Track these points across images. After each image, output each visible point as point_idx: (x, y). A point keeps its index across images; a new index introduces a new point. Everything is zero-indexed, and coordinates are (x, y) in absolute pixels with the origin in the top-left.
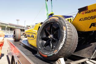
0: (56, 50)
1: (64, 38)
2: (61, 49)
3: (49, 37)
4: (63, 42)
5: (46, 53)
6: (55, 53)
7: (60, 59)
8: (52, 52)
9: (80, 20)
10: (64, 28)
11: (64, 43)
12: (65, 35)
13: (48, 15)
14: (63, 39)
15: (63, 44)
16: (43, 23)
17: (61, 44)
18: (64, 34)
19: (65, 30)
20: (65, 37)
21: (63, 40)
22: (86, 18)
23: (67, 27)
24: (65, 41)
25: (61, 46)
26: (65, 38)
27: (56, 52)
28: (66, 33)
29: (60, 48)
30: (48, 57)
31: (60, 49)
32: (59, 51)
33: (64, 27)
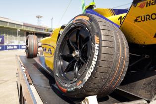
0: (81, 82)
1: (94, 59)
2: (88, 80)
3: (73, 55)
4: (91, 66)
5: (66, 85)
6: (79, 87)
7: (87, 98)
8: (75, 84)
9: (136, 20)
10: (96, 38)
11: (94, 68)
12: (96, 53)
13: (84, 9)
14: (93, 61)
15: (92, 71)
16: (65, 27)
17: (89, 71)
18: (96, 50)
19: (98, 43)
20: (96, 57)
21: (93, 64)
22: (148, 17)
23: (103, 36)
24: (95, 65)
25: (89, 73)
26: (96, 60)
27: (80, 85)
28: (99, 50)
29: (87, 78)
30: (68, 92)
31: (86, 80)
32: (84, 83)
33: (95, 36)
